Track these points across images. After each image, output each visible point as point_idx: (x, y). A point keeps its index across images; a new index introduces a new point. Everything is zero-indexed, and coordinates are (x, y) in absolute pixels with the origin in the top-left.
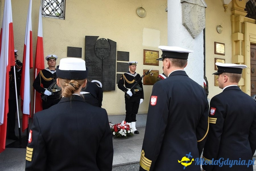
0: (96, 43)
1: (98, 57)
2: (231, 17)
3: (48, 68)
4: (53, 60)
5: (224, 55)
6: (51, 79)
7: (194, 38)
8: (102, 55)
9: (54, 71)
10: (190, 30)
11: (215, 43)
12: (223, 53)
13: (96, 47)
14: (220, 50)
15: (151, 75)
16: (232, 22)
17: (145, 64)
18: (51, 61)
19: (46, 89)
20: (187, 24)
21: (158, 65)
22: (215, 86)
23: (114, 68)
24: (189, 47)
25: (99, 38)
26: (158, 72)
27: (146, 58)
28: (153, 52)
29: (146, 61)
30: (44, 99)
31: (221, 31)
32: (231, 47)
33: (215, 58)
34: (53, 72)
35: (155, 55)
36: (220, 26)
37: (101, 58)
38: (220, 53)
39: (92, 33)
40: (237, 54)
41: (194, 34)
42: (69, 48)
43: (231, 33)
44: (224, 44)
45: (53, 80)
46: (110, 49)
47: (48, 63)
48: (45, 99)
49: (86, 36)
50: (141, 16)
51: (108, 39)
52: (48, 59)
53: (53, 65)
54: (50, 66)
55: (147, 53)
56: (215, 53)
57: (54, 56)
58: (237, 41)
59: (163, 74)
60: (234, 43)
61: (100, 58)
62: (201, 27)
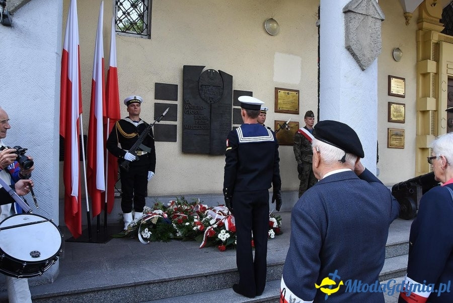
0: (201, 78)
1: (203, 100)
2: (416, 33)
3: (128, 117)
4: (137, 105)
5: (403, 97)
6: (134, 135)
7: (363, 70)
8: (210, 96)
9: (138, 122)
10: (358, 56)
11: (390, 77)
12: (401, 93)
13: (200, 83)
14: (398, 89)
15: (287, 129)
16: (417, 42)
17: (276, 111)
18: (134, 105)
19: (127, 151)
20: (353, 47)
21: (298, 114)
22: (388, 147)
23: (228, 118)
24: (355, 85)
25: (205, 69)
26: (297, 124)
27: (279, 101)
28: (290, 92)
29: (279, 106)
30: (124, 167)
31: (399, 58)
32: (416, 85)
33: (389, 103)
34: (136, 124)
35: (294, 96)
36: (398, 49)
37: (209, 102)
38: (397, 93)
39: (194, 61)
40: (426, 96)
41: (363, 64)
42: (157, 85)
43: (416, 61)
44: (403, 79)
45: (137, 136)
46: (222, 87)
47: (129, 110)
48: (126, 167)
49: (184, 66)
50: (271, 33)
51: (219, 71)
52: (129, 103)
53: (137, 113)
54: (132, 114)
55: (281, 93)
56: (390, 94)
57: (138, 98)
58: (425, 75)
59: (306, 128)
60: (421, 78)
61: (206, 102)
62: (375, 53)
